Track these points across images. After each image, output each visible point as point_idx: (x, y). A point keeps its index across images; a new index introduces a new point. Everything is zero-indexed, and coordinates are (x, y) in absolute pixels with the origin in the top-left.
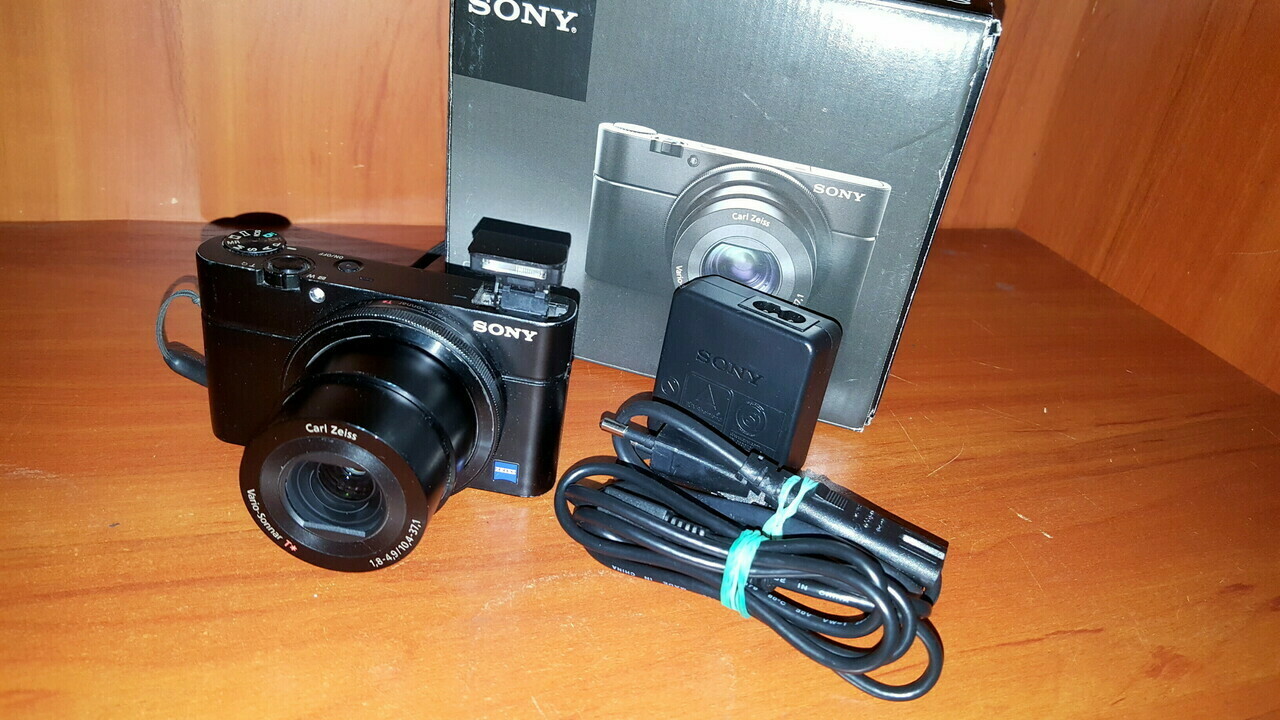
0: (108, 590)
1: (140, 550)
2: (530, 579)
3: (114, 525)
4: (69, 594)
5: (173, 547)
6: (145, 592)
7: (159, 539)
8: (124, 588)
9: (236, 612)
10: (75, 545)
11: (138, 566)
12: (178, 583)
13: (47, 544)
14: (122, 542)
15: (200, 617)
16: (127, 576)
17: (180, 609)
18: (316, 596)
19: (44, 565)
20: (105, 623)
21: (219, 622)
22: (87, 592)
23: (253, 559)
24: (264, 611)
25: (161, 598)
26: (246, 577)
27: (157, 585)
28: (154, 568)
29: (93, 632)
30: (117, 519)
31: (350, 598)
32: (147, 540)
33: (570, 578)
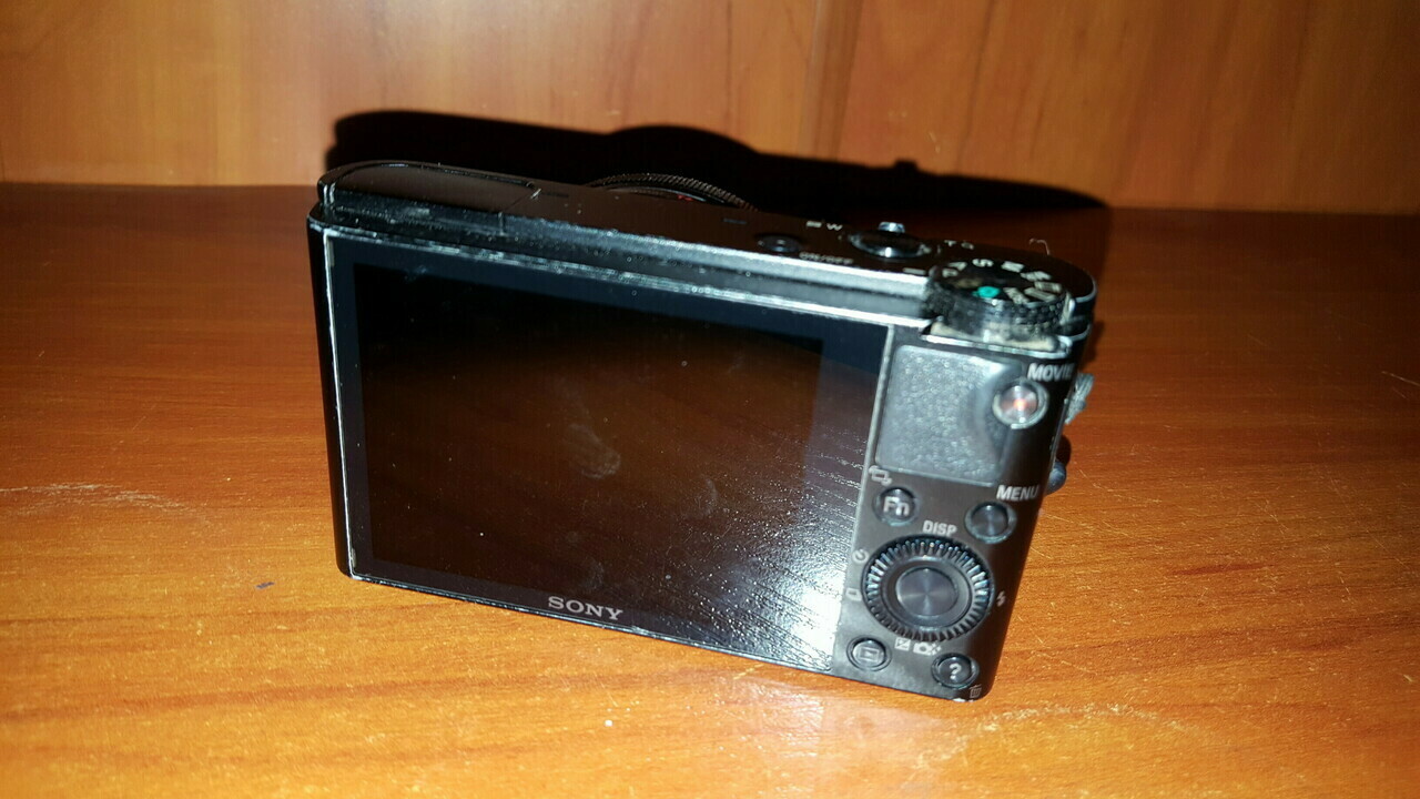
0: (247, 698)
1: (305, 629)
2: (987, 713)
3: (264, 585)
4: (181, 702)
5: (360, 625)
6: (311, 704)
7: (337, 611)
8: (276, 695)
9: (471, 750)
10: (199, 616)
11: (301, 657)
12: (368, 690)
13: (153, 612)
14: (275, 614)
15: (403, 756)
16: (279, 674)
17: (370, 740)
18: (609, 723)
19: (145, 648)
20: (238, 760)
21: (440, 767)
22: (210, 700)
23: (496, 651)
24: (518, 750)
25: (339, 716)
26: (484, 684)
27: (330, 693)
28: (326, 661)
29: (215, 776)
30: (269, 575)
31: (669, 730)
32: (318, 612)
33: (1060, 716)
